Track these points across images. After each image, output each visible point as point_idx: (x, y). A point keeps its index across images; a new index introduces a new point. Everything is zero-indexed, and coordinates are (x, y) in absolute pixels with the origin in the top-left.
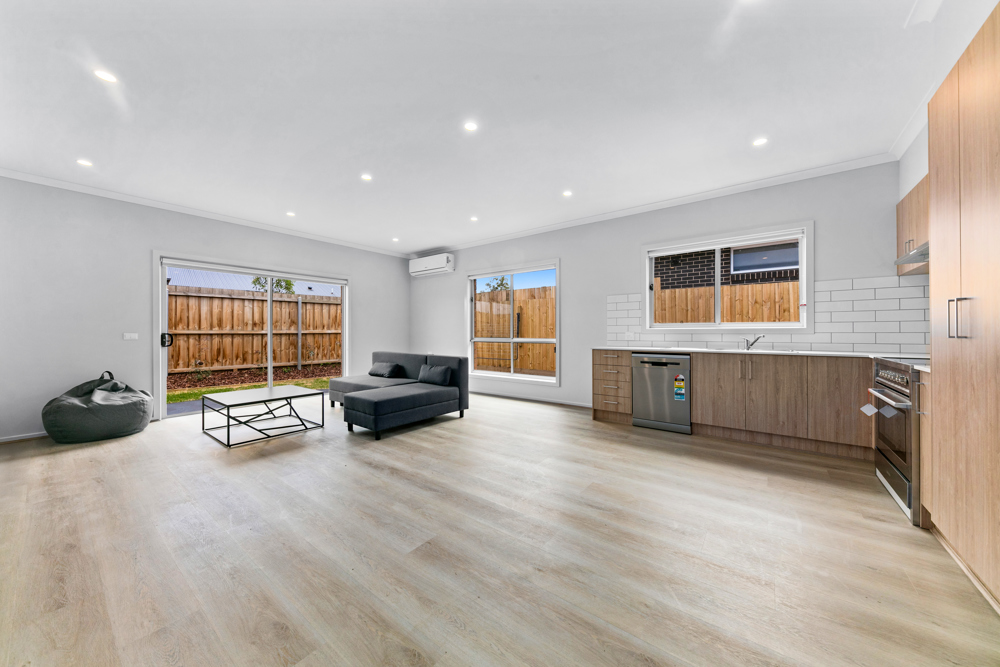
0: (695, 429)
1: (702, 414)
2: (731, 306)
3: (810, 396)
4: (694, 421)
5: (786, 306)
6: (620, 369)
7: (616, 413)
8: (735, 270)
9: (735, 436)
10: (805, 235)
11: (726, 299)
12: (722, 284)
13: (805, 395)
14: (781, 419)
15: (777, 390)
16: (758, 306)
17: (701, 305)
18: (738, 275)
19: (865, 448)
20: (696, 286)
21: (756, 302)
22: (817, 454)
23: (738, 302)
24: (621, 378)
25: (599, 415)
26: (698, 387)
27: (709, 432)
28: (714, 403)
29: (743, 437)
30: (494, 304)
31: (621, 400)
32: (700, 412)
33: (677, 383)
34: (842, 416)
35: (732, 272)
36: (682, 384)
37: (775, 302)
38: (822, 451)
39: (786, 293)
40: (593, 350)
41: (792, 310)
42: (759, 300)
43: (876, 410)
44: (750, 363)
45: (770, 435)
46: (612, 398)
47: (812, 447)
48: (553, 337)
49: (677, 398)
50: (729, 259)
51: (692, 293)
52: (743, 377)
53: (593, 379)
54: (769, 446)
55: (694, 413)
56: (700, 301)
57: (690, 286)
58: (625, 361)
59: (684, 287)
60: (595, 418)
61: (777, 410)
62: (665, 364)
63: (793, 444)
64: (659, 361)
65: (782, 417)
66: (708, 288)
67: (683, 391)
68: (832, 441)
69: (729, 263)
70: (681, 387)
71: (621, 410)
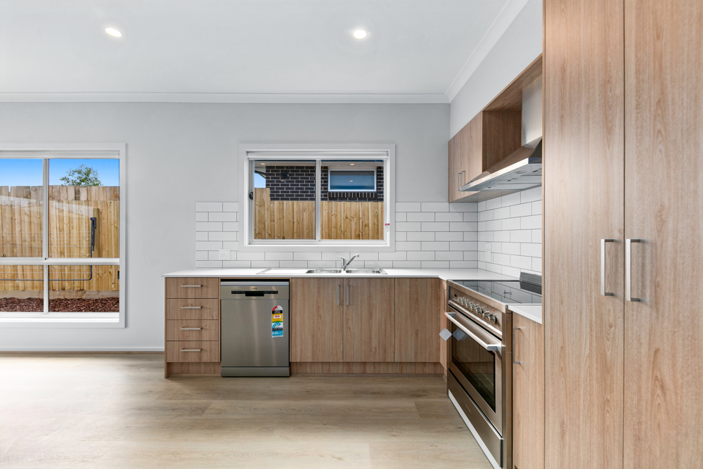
0: (294, 369)
1: (301, 350)
2: (328, 220)
3: (397, 318)
4: (292, 360)
5: (366, 222)
6: (204, 302)
7: (199, 364)
8: (332, 188)
9: (334, 369)
10: (389, 158)
11: (325, 213)
12: (322, 199)
13: (392, 317)
14: (373, 345)
15: (371, 314)
16: (348, 220)
17: (305, 218)
18: (333, 193)
19: (435, 363)
20: (301, 199)
21: (346, 218)
22: (401, 375)
23: (333, 217)
24: (206, 314)
25: (175, 369)
26: (297, 319)
27: (309, 370)
28: (313, 336)
29: (341, 369)
30: (54, 204)
31: (206, 346)
32: (299, 348)
33: (274, 317)
34: (420, 335)
35: (329, 190)
36: (281, 316)
37: (359, 218)
38: (404, 372)
39: (366, 211)
40: (167, 279)
41: (370, 226)
42: (349, 216)
43: (451, 334)
44: (347, 288)
45: (364, 363)
46: (193, 344)
47: (397, 370)
48: (117, 256)
49: (274, 335)
50: (327, 178)
51: (298, 204)
52: (341, 304)
53: (166, 320)
54: (364, 374)
55: (293, 350)
56: (305, 214)
57: (297, 199)
58: (211, 292)
59: (292, 199)
60: (169, 375)
61: (370, 338)
62: (260, 294)
63: (382, 369)
64: (255, 290)
65: (374, 343)
66: (310, 202)
67: (281, 326)
68: (413, 361)
69: (327, 182)
70: (279, 321)
71: (206, 358)
